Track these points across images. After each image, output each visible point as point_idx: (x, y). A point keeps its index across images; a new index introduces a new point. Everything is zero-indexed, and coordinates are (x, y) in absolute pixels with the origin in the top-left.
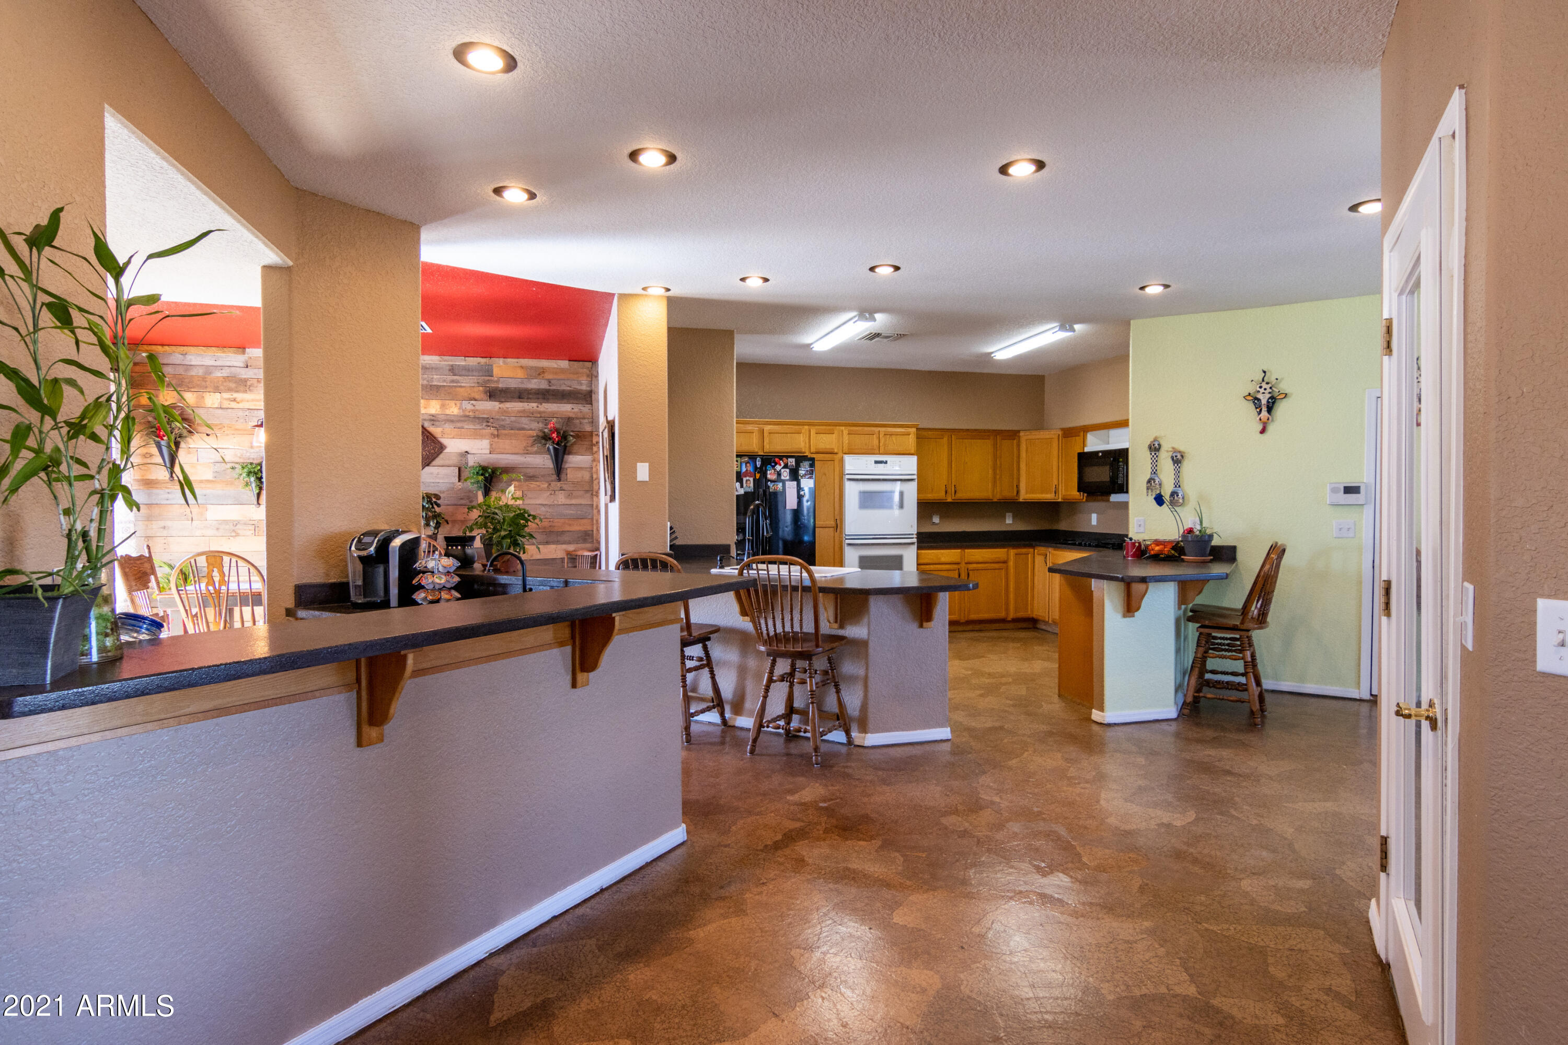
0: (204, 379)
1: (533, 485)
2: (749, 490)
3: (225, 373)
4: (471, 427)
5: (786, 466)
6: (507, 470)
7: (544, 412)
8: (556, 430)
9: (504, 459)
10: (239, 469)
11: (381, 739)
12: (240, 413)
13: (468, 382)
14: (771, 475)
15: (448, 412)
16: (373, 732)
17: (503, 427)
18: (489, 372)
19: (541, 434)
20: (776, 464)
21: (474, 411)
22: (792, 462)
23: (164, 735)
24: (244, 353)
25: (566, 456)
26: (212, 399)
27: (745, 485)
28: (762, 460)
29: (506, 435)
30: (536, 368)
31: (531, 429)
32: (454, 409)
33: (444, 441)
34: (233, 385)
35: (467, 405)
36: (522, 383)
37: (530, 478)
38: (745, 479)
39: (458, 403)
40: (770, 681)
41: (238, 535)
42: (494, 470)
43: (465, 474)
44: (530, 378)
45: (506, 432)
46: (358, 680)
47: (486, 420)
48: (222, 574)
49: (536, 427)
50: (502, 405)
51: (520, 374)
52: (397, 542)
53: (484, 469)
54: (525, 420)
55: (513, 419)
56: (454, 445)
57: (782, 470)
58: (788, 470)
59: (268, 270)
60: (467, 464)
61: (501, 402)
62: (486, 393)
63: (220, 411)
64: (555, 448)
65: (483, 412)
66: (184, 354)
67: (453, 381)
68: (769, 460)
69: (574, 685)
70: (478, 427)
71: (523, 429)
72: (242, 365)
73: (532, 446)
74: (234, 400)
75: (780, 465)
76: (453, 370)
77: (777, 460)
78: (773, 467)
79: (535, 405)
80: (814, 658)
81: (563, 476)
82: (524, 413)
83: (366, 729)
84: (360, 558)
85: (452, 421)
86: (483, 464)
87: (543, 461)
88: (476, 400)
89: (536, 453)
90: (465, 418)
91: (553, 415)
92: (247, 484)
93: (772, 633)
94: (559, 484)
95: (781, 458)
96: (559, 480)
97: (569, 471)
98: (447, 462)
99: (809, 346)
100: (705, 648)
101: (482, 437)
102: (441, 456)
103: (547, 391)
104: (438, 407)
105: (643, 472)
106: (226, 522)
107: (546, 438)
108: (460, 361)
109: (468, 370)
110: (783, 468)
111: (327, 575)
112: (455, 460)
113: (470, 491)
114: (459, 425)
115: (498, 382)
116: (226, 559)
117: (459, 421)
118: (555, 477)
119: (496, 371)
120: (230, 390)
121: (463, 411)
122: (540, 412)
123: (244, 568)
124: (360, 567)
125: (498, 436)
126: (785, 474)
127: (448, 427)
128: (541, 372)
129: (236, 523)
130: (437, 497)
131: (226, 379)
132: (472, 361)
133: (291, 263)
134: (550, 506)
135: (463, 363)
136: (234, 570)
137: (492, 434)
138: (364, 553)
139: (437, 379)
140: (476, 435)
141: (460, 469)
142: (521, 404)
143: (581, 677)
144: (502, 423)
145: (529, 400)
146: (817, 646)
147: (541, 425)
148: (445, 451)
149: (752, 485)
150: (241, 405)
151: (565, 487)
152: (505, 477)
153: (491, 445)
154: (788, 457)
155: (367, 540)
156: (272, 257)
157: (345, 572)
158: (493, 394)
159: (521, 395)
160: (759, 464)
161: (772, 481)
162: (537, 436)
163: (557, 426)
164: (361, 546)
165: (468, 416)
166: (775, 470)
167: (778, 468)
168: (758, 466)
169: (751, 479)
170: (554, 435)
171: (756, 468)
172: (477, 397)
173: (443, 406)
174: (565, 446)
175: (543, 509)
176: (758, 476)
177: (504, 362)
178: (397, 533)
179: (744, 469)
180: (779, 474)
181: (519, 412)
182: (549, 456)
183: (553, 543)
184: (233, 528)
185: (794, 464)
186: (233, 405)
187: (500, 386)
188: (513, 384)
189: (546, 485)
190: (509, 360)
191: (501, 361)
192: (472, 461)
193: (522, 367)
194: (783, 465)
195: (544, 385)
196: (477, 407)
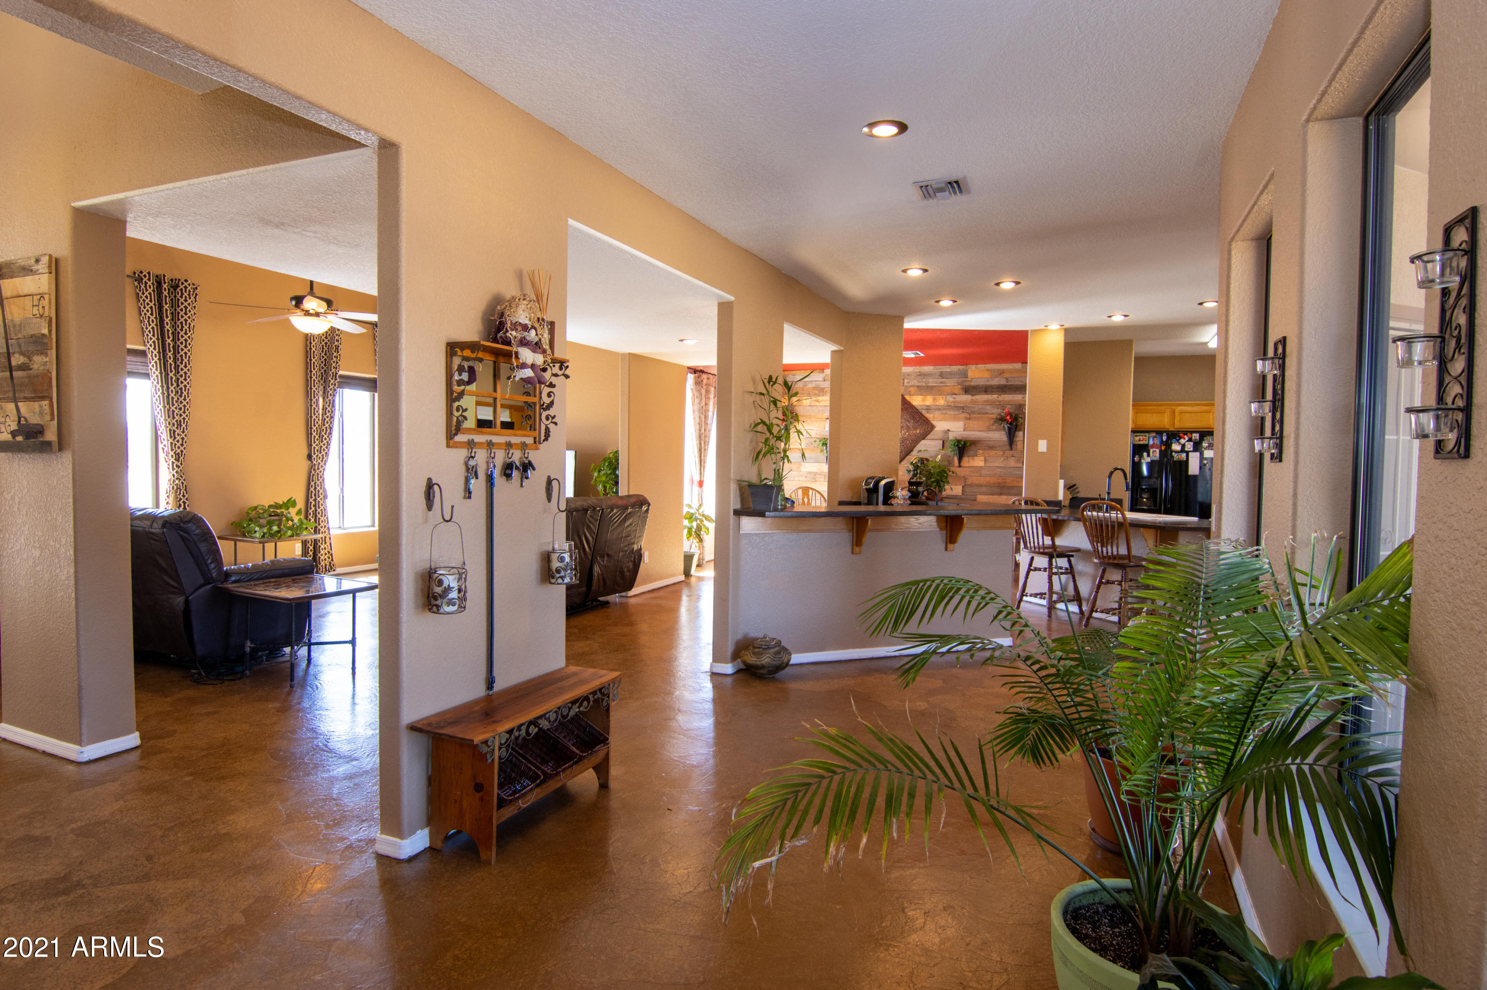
0: (803, 389)
1: (992, 453)
2: (1155, 459)
3: (813, 385)
4: (952, 413)
5: (1190, 440)
6: (974, 442)
7: (1001, 401)
8: (1010, 414)
9: (973, 435)
10: (818, 442)
11: (860, 553)
12: (820, 409)
13: (951, 382)
14: (1176, 447)
15: (938, 403)
16: (857, 549)
17: (974, 412)
18: (965, 375)
19: (999, 417)
20: (1181, 438)
21: (954, 402)
22: (1196, 436)
23: (794, 536)
24: (823, 372)
25: (1017, 433)
26: (806, 402)
27: (1151, 455)
28: (1168, 435)
29: (975, 418)
30: (998, 370)
31: (992, 414)
32: (941, 402)
33: (934, 423)
34: (817, 392)
35: (950, 398)
36: (988, 381)
37: (992, 448)
38: (1151, 451)
39: (944, 397)
40: (1100, 583)
41: (816, 481)
42: (965, 442)
43: (946, 445)
44: (992, 378)
45: (975, 416)
46: (853, 529)
47: (962, 408)
48: (809, 500)
49: (996, 412)
50: (973, 398)
51: (987, 375)
52: (883, 482)
53: (959, 441)
54: (988, 407)
55: (980, 406)
56: (941, 426)
57: (1187, 443)
58: (1192, 443)
59: (833, 352)
60: (948, 438)
61: (973, 395)
62: (962, 389)
63: (809, 408)
64: (1008, 427)
65: (960, 402)
66: (794, 375)
67: (942, 383)
68: (1174, 435)
69: (946, 549)
70: (956, 413)
71: (986, 413)
72: (822, 379)
73: (993, 425)
74: (817, 401)
75: (1184, 439)
76: (942, 375)
77: (1181, 435)
78: (1178, 440)
79: (996, 396)
80: (1128, 569)
81: (1014, 447)
82: (988, 402)
83: (855, 547)
84: (866, 489)
85: (940, 410)
86: (958, 438)
87: (999, 436)
88: (956, 394)
89: (995, 430)
90: (948, 407)
91: (1009, 403)
92: (822, 451)
93: (1110, 554)
94: (1011, 452)
95: (1185, 433)
96: (1011, 449)
97: (1018, 443)
98: (936, 437)
99: (1207, 343)
100: (1069, 562)
101: (959, 420)
102: (932, 433)
103: (1005, 386)
104: (931, 400)
105: (1042, 446)
106: (810, 473)
107: (1002, 419)
108: (947, 369)
109: (951, 375)
110: (1187, 441)
111: (852, 497)
112: (940, 435)
113: (949, 457)
114: (944, 412)
115: (971, 381)
116: (811, 491)
117: (944, 409)
118: (1008, 447)
119: (970, 374)
120: (815, 395)
121: (948, 402)
122: (999, 401)
123: (818, 496)
124: (866, 494)
125: (970, 419)
126: (1189, 446)
127: (937, 413)
128: (1001, 373)
129: (815, 474)
130: (927, 460)
131: (814, 388)
132: (955, 368)
133: (842, 348)
134: (1004, 468)
135: (949, 370)
136: (814, 498)
137: (966, 418)
138: (868, 487)
139: (932, 382)
140: (955, 418)
141: (943, 442)
142: (986, 396)
143: (950, 546)
144: (973, 410)
145: (992, 393)
146: (1130, 561)
147: (1000, 410)
148: (935, 429)
149: (1158, 455)
150: (820, 404)
151: (1015, 454)
152: (973, 448)
153: (965, 425)
154: (1192, 432)
155: (869, 481)
156: (835, 348)
157: (860, 496)
158: (967, 390)
159: (987, 390)
160: (1164, 438)
161: (1176, 452)
162: (997, 418)
163: (1011, 411)
164: (867, 483)
165: (950, 406)
166: (1180, 443)
167: (1182, 441)
168: (1164, 440)
169: (1158, 450)
170: (1008, 418)
171: (1162, 441)
172: (956, 392)
173: (934, 399)
174: (1017, 425)
175: (999, 470)
176: (1163, 448)
177: (976, 368)
178: (884, 478)
179: (1151, 442)
180: (1183, 446)
181: (985, 401)
182: (1004, 433)
183: (1005, 494)
184: (814, 476)
185: (1198, 438)
186: (817, 404)
187: (973, 384)
188: (982, 382)
189: (1001, 453)
190: (979, 366)
191: (973, 367)
192: (951, 436)
193: (988, 370)
194: (1187, 438)
195: (1003, 382)
196: (957, 400)
